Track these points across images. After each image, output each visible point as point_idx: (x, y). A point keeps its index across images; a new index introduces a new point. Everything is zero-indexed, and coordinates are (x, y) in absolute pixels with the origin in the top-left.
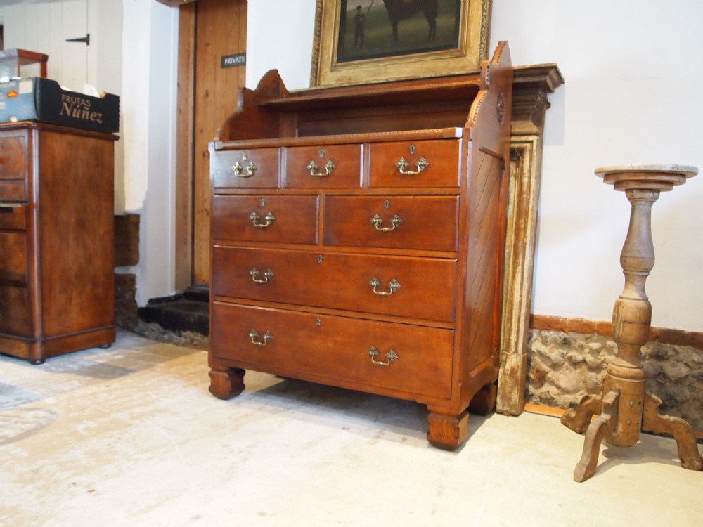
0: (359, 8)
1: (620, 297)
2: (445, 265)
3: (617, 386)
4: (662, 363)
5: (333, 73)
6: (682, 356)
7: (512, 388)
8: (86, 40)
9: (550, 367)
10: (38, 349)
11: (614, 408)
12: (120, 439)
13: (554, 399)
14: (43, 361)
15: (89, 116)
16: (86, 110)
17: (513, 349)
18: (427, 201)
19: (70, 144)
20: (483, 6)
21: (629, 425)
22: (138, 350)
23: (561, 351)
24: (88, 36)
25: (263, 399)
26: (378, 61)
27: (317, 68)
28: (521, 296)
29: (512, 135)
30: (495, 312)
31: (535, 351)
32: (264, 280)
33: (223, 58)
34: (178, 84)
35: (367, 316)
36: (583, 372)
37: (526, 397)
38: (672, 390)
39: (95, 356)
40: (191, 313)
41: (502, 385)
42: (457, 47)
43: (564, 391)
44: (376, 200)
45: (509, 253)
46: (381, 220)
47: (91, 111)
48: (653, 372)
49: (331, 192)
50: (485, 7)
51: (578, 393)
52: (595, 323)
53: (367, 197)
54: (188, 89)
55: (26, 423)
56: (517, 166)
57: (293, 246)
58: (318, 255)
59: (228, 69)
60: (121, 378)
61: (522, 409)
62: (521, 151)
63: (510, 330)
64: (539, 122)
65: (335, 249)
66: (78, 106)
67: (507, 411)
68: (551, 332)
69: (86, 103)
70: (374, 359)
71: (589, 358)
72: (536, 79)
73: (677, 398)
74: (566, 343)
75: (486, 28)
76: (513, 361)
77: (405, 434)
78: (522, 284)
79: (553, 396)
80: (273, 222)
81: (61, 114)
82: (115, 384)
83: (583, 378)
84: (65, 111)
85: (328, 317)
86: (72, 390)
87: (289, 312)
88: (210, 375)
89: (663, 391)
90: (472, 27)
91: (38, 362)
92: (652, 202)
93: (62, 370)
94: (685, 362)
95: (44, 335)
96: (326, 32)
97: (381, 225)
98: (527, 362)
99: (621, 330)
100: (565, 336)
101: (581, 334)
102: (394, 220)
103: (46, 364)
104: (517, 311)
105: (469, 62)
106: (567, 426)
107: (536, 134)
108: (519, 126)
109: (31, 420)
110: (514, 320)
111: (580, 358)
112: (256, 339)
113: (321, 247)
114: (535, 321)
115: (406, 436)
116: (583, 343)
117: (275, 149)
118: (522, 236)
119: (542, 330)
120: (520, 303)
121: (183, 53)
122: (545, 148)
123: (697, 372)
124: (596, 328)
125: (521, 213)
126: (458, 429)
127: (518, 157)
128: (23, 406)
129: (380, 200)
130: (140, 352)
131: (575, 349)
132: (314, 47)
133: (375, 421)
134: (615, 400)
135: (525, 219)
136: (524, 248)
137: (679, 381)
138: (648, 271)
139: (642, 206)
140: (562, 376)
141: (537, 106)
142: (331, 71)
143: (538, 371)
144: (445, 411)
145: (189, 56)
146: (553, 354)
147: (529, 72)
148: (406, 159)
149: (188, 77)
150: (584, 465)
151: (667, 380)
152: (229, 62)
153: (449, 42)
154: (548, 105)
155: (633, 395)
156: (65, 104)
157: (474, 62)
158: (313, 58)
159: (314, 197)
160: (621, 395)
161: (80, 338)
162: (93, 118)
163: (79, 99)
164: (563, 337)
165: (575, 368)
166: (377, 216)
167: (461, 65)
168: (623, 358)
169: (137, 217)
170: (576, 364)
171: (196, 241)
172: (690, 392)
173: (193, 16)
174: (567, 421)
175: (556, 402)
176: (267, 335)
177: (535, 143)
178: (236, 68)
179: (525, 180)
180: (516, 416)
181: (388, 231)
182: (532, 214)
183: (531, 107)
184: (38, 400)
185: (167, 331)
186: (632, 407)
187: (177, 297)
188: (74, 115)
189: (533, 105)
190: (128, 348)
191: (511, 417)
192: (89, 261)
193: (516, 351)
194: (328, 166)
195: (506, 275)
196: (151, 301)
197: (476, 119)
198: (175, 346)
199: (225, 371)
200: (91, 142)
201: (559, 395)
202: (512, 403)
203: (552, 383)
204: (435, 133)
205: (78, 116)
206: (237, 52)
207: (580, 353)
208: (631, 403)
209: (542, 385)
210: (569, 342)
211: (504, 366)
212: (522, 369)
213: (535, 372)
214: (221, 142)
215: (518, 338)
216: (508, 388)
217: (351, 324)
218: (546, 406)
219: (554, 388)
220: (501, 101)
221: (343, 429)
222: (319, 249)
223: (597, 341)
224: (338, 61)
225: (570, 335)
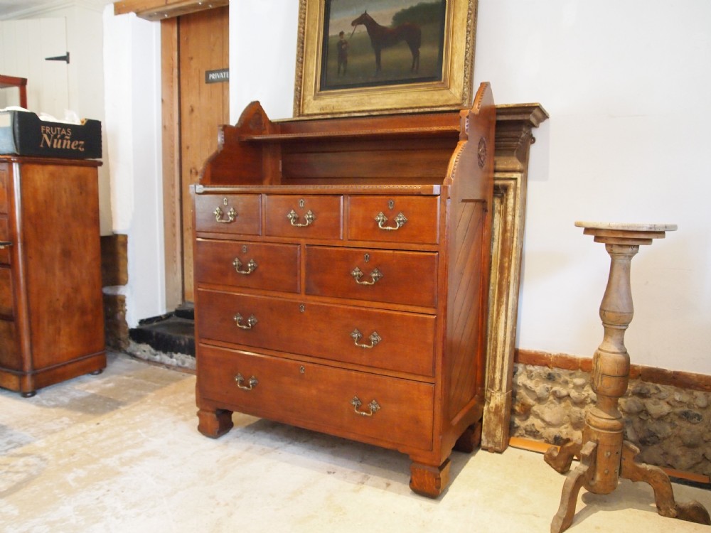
0: (342, 34)
1: (599, 349)
2: (424, 321)
3: (595, 437)
4: (645, 401)
5: (316, 102)
6: (663, 394)
7: (497, 425)
8: (66, 58)
9: (535, 400)
10: (28, 382)
11: (592, 459)
12: (108, 491)
13: (538, 432)
14: (33, 394)
15: (71, 145)
16: (67, 140)
17: (497, 387)
18: (406, 256)
19: (52, 175)
20: (467, 38)
21: (606, 474)
22: (130, 376)
23: (546, 385)
24: (68, 54)
25: (252, 436)
26: (361, 91)
27: (300, 95)
28: (505, 334)
29: (496, 171)
30: (478, 353)
31: (521, 384)
32: (249, 326)
33: (208, 73)
34: (162, 101)
35: (350, 367)
36: (568, 406)
37: (511, 430)
38: (654, 427)
39: (86, 385)
40: (182, 336)
41: (486, 421)
42: (440, 79)
43: (549, 424)
44: (356, 253)
45: (494, 290)
46: (361, 274)
47: (72, 140)
48: (636, 409)
49: (312, 242)
50: (468, 39)
51: (563, 427)
52: (579, 359)
53: (347, 249)
54: (172, 104)
55: (17, 472)
56: (502, 202)
57: (275, 294)
58: (301, 304)
59: (213, 85)
60: (112, 413)
61: (507, 444)
62: (506, 188)
63: (494, 368)
64: (524, 158)
65: (317, 298)
66: (59, 136)
67: (491, 448)
68: (536, 367)
69: (67, 132)
70: (357, 409)
71: (574, 394)
72: (519, 118)
73: (659, 435)
74: (550, 378)
75: (470, 61)
76: (497, 399)
77: (390, 478)
78: (506, 323)
79: (538, 429)
80: (255, 269)
81: (42, 146)
82: (106, 420)
83: (567, 412)
84: (45, 141)
85: (311, 365)
86: (63, 429)
87: (274, 358)
88: (199, 414)
89: (645, 428)
90: (456, 58)
91: (29, 395)
92: (630, 257)
93: (53, 403)
94: (667, 400)
95: (34, 368)
96: (309, 58)
97: (361, 279)
98: (512, 396)
99: (600, 382)
100: (550, 371)
101: (565, 370)
102: (374, 275)
103: (37, 397)
104: (502, 349)
105: (453, 94)
106: (550, 465)
107: (520, 171)
108: (503, 163)
109: (21, 470)
110: (499, 359)
111: (564, 392)
112: (242, 383)
113: (303, 296)
114: (520, 356)
115: (391, 481)
116: (567, 378)
117: (256, 196)
118: (506, 275)
119: (526, 364)
120: (505, 341)
121: (166, 68)
122: (530, 183)
123: (678, 410)
124: (580, 365)
125: (506, 252)
126: (440, 479)
127: (503, 195)
128: (14, 451)
129: (360, 253)
130: (131, 378)
131: (560, 384)
132: (297, 74)
133: (361, 462)
134: (593, 451)
135: (509, 258)
136: (508, 287)
137: (661, 418)
138: (626, 325)
139: (621, 261)
140: (547, 410)
141: (522, 143)
142: (315, 99)
143: (523, 404)
144: (426, 461)
145: (173, 70)
146: (538, 388)
147: (513, 110)
148: (385, 214)
149: (172, 92)
150: (560, 518)
151: (649, 417)
152: (213, 77)
153: (432, 74)
154: (532, 140)
155: (611, 446)
156: (45, 136)
157: (458, 95)
158: (296, 85)
159: (296, 246)
160: (599, 446)
161: (70, 367)
162: (75, 147)
163: (59, 129)
164: (547, 373)
165: (560, 403)
166: (357, 269)
167: (445, 98)
168: (601, 409)
169: (125, 237)
170: (560, 398)
171: (185, 258)
172: (672, 429)
173: (175, 29)
174: (550, 459)
175: (541, 435)
176: (252, 379)
177: (519, 181)
178: (220, 84)
179: (510, 218)
180: (500, 452)
181: (368, 285)
182: (516, 251)
183: (515, 143)
184: (28, 443)
185: (158, 352)
186: (609, 457)
187: (168, 316)
188: (55, 146)
189: (518, 141)
190: (119, 374)
191: (495, 454)
192: (76, 290)
193: (500, 389)
194: (309, 215)
195: (490, 312)
196: (142, 322)
197: (454, 175)
198: (166, 370)
199: (213, 412)
200: (74, 171)
201: (544, 428)
202: (496, 440)
203: (537, 416)
204: (413, 190)
205: (59, 147)
206: (221, 68)
207: (565, 388)
208: (609, 453)
209: (528, 418)
210: (554, 377)
211: (489, 403)
212: (506, 407)
213: (520, 405)
214: (201, 186)
215: (502, 376)
216: (492, 426)
217: (334, 374)
218: (531, 439)
219: (539, 421)
220: (483, 145)
221: (329, 473)
222: (300, 298)
223: (581, 377)
224: (321, 90)
225: (555, 371)
